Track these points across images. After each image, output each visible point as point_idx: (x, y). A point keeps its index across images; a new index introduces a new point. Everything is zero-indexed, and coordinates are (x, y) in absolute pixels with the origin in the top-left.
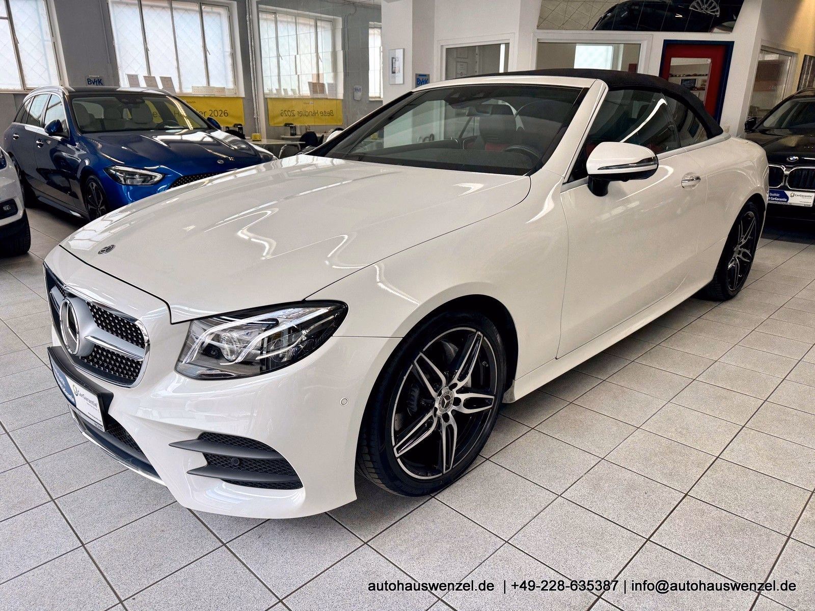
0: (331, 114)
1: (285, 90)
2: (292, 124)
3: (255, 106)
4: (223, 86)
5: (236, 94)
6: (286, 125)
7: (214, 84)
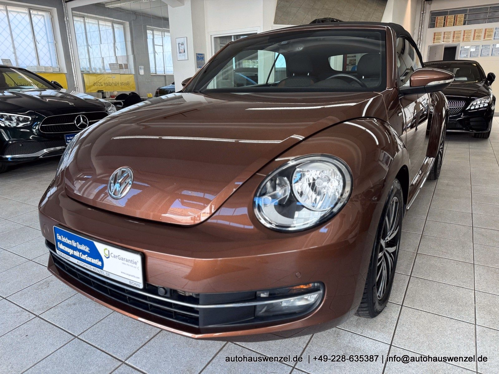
0: (128, 84)
1: (95, 69)
2: (103, 91)
3: (75, 79)
4: (48, 66)
5: (60, 71)
6: (99, 91)
7: (42, 63)
